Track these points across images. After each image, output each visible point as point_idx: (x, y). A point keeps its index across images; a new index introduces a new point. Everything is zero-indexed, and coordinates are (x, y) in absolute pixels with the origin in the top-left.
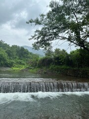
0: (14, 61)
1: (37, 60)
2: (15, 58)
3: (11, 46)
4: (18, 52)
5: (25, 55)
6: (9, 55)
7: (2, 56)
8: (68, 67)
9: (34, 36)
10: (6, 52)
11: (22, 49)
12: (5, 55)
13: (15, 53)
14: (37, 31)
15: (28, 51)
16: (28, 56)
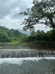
0: (12, 39)
1: (26, 38)
3: (10, 29)
4: (14, 33)
5: (18, 35)
6: (9, 35)
7: (5, 36)
8: (45, 42)
9: (24, 23)
10: (7, 33)
11: (17, 31)
12: (7, 35)
13: (12, 34)
14: (25, 19)
15: (20, 32)
16: (20, 35)
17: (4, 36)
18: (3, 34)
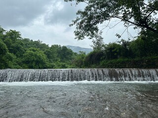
0: (55, 64)
2: (57, 60)
3: (50, 46)
4: (59, 52)
5: (68, 56)
6: (49, 57)
7: (40, 58)
8: (126, 59)
9: (76, 21)
10: (45, 53)
12: (44, 57)
13: (56, 55)
14: (79, 12)
17: (39, 60)
18: (36, 55)
